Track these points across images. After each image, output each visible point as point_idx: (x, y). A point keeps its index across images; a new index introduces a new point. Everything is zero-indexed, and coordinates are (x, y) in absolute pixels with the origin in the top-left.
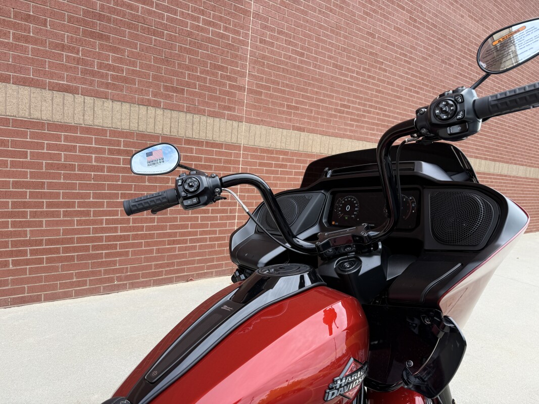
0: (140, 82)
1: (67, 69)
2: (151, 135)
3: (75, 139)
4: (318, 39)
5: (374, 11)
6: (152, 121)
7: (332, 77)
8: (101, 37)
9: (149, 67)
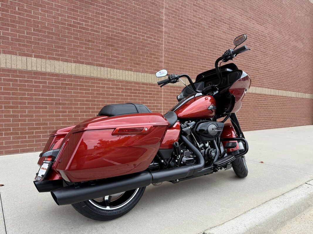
0: (125, 61)
1: (101, 58)
2: (130, 82)
3: (105, 84)
4: (190, 40)
5: (213, 26)
6: (130, 76)
7: (197, 55)
8: (112, 46)
9: (128, 56)
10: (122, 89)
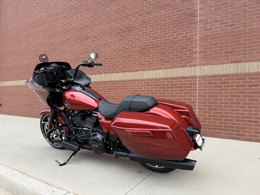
0: (155, 63)
1: (137, 65)
2: (159, 79)
3: (139, 83)
4: (245, 13)
6: (159, 74)
8: (145, 54)
10: (152, 85)
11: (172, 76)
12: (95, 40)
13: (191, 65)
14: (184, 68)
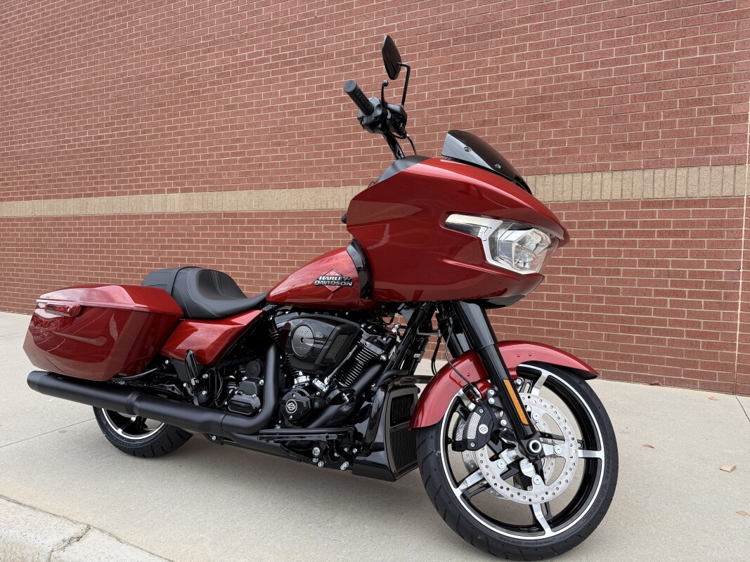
2: (597, 203)
11: (648, 195)
12: (350, 68)
13: (723, 159)
14: (695, 169)
